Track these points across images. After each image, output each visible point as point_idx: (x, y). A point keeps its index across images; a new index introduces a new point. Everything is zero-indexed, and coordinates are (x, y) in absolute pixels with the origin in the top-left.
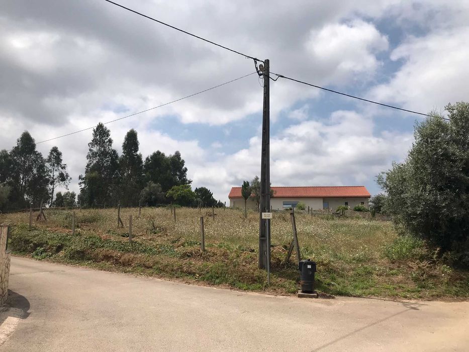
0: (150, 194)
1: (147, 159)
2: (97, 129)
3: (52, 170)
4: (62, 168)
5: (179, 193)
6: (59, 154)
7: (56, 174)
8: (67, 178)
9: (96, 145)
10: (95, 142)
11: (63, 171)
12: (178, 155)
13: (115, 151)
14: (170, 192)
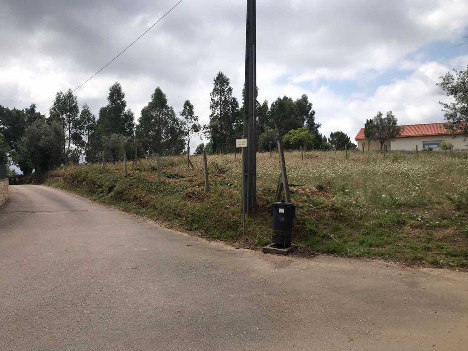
0: (268, 140)
1: (273, 105)
2: (218, 78)
3: (187, 122)
4: (195, 120)
5: (295, 137)
6: (191, 107)
7: (191, 125)
8: (200, 129)
9: (217, 95)
10: (215, 91)
11: (196, 123)
12: (305, 99)
13: (235, 99)
14: (287, 136)
